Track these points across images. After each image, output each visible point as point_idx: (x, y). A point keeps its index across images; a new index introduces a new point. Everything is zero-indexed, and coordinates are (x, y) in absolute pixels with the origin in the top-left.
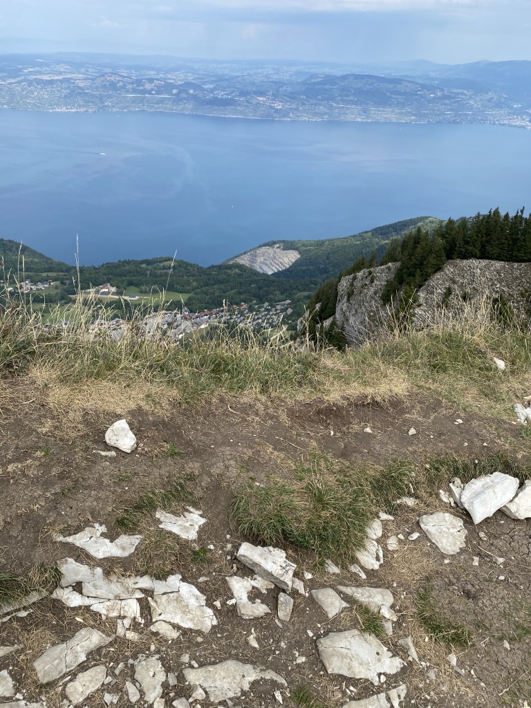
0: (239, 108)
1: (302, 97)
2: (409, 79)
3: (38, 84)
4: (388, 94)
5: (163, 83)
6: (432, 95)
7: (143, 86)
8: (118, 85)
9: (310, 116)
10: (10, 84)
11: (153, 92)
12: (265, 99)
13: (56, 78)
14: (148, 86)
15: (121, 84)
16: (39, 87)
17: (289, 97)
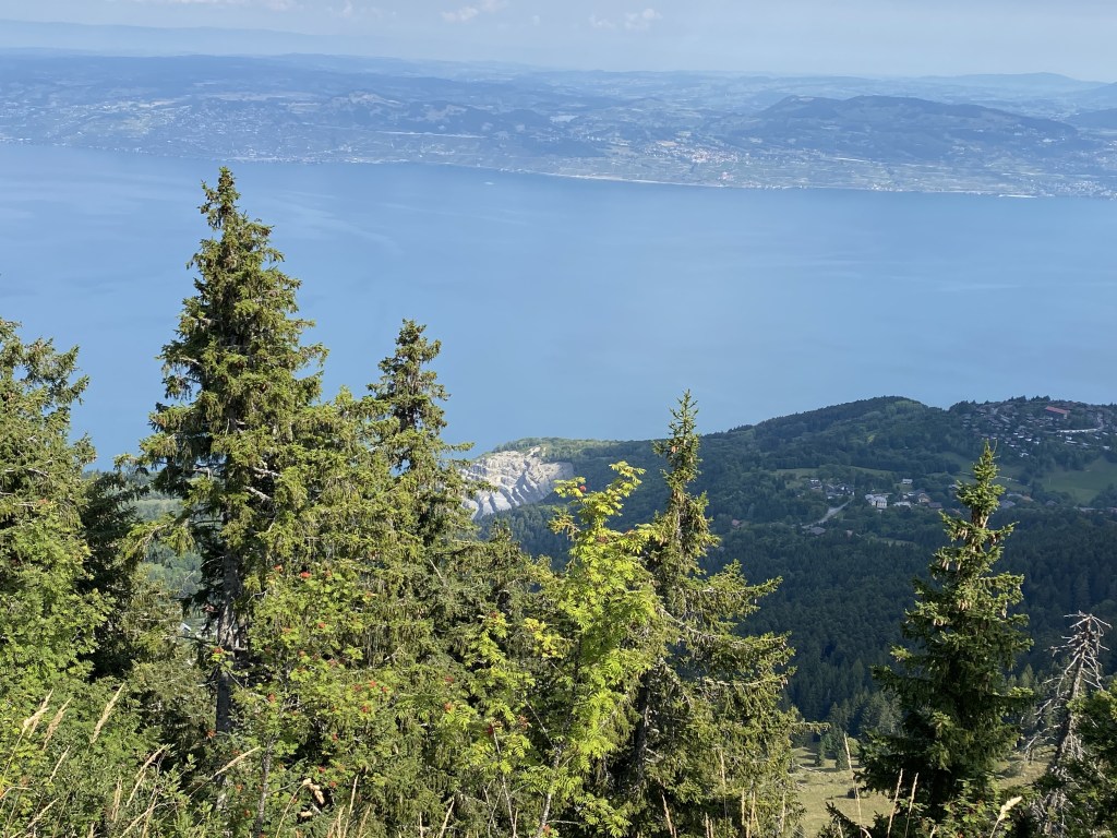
0: (614, 161)
1: (754, 140)
2: (1004, 109)
3: (210, 109)
4: (947, 136)
5: (465, 110)
6: (1047, 140)
7: (424, 116)
8: (372, 113)
9: (768, 179)
10: (157, 108)
11: (442, 127)
12: (673, 143)
13: (255, 98)
14: (433, 116)
15: (378, 110)
16: (211, 114)
17: (725, 141)
